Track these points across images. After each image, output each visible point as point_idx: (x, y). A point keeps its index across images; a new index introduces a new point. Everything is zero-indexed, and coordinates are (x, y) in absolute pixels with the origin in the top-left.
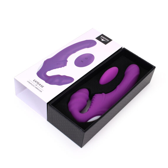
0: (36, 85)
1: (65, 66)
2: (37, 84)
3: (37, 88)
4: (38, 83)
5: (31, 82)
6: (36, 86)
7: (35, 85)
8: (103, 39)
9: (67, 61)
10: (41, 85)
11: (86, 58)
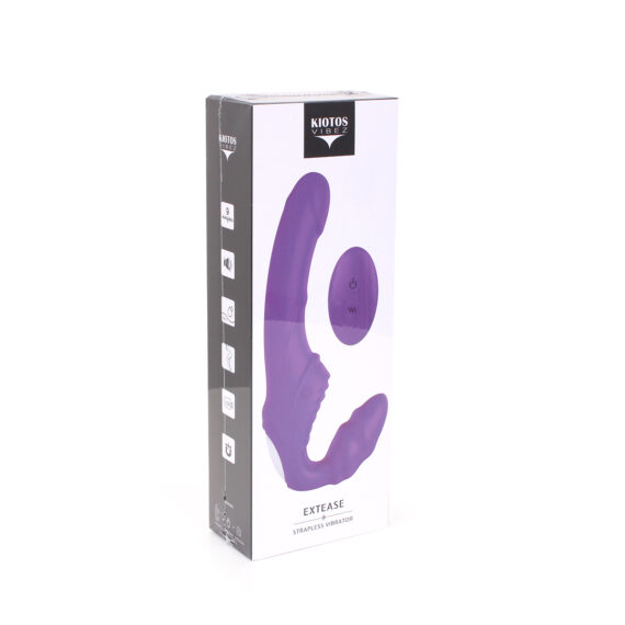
0: (324, 517)
1: (330, 381)
2: (321, 514)
3: (332, 523)
4: (321, 508)
5: (304, 526)
6: (328, 520)
7: (321, 521)
8: (325, 134)
9: (316, 356)
10: (334, 506)
11: (353, 283)
